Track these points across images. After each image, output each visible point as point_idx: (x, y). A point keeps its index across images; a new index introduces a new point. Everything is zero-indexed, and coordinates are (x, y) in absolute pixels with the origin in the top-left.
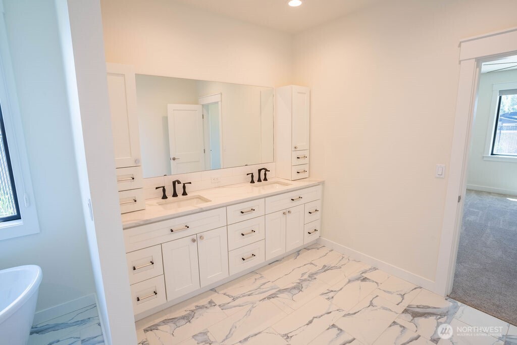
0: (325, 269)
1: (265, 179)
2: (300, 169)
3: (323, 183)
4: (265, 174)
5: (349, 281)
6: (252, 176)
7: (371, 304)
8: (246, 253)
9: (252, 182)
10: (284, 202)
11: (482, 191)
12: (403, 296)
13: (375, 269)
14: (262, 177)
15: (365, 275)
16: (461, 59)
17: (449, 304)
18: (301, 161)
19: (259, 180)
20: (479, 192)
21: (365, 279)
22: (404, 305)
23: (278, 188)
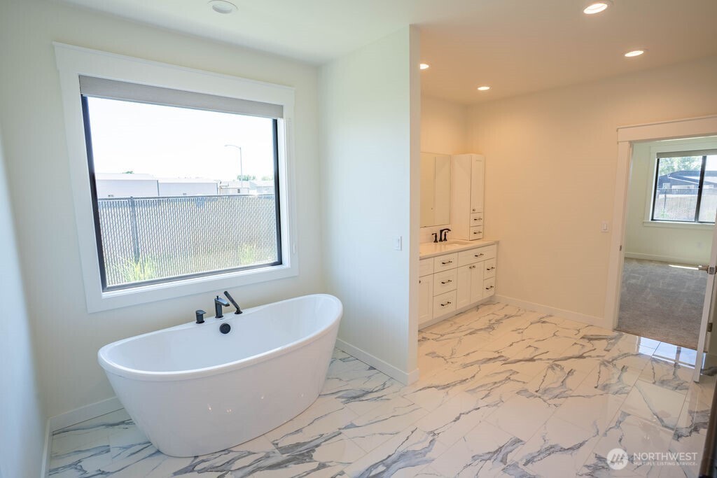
0: (507, 317)
1: (445, 239)
2: (476, 230)
3: (497, 243)
4: (445, 235)
5: (532, 324)
6: (436, 236)
7: (554, 335)
8: (444, 300)
9: (436, 241)
10: (468, 258)
11: (644, 260)
12: (579, 331)
13: (550, 316)
14: (443, 238)
15: (543, 320)
16: (619, 140)
17: (616, 333)
18: (478, 223)
19: (441, 240)
20: (640, 260)
21: (544, 322)
22: (581, 334)
23: (458, 247)
